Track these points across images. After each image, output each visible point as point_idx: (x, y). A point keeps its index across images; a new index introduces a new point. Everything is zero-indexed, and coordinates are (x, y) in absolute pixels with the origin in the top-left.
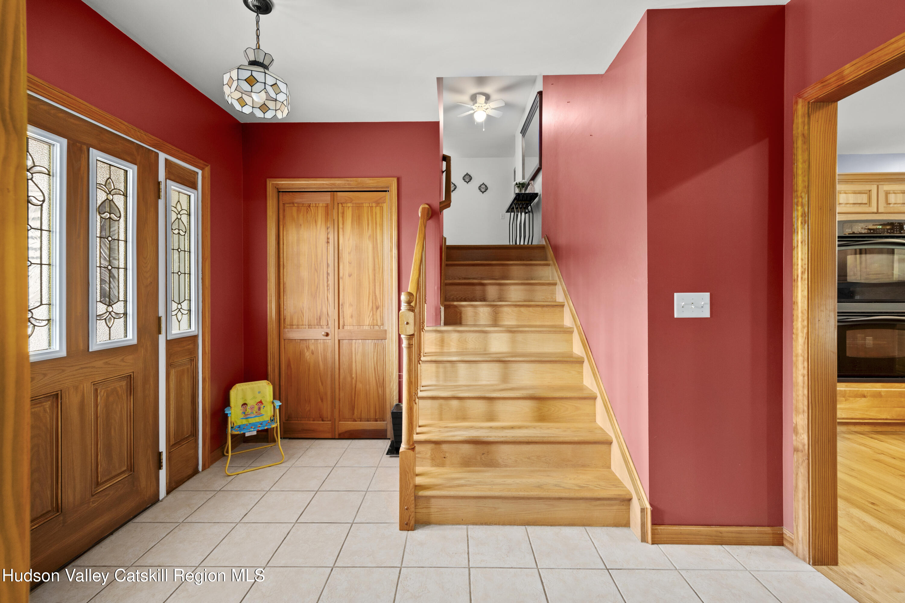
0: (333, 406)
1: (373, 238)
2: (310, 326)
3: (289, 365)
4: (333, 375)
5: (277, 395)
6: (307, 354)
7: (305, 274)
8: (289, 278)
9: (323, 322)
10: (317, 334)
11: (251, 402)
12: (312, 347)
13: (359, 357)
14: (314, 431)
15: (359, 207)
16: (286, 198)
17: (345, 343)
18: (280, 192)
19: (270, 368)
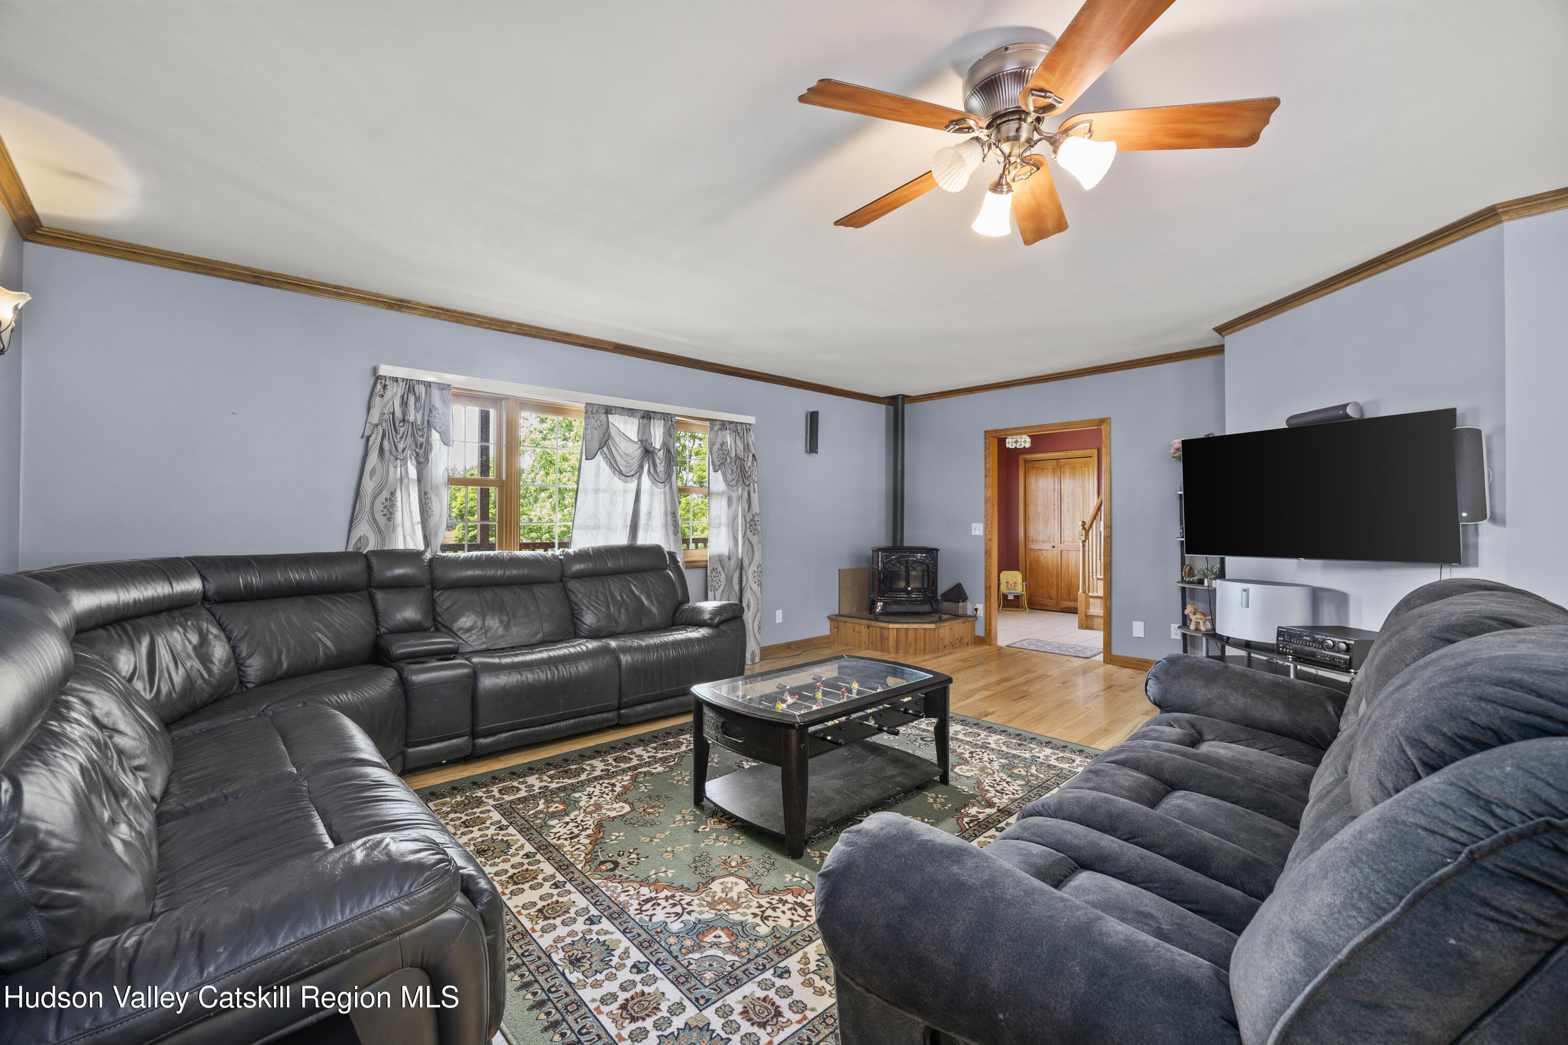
0: (1057, 591)
1: (1083, 487)
2: (1043, 541)
3: (1031, 565)
4: (1057, 575)
5: (1025, 579)
6: (1042, 558)
7: (1040, 509)
8: (1031, 513)
9: (1051, 539)
10: (1048, 546)
11: (1011, 582)
12: (1045, 554)
13: (1073, 562)
14: (1046, 605)
15: (1074, 468)
16: (1028, 465)
17: (1064, 553)
18: (1026, 461)
19: (1020, 565)
